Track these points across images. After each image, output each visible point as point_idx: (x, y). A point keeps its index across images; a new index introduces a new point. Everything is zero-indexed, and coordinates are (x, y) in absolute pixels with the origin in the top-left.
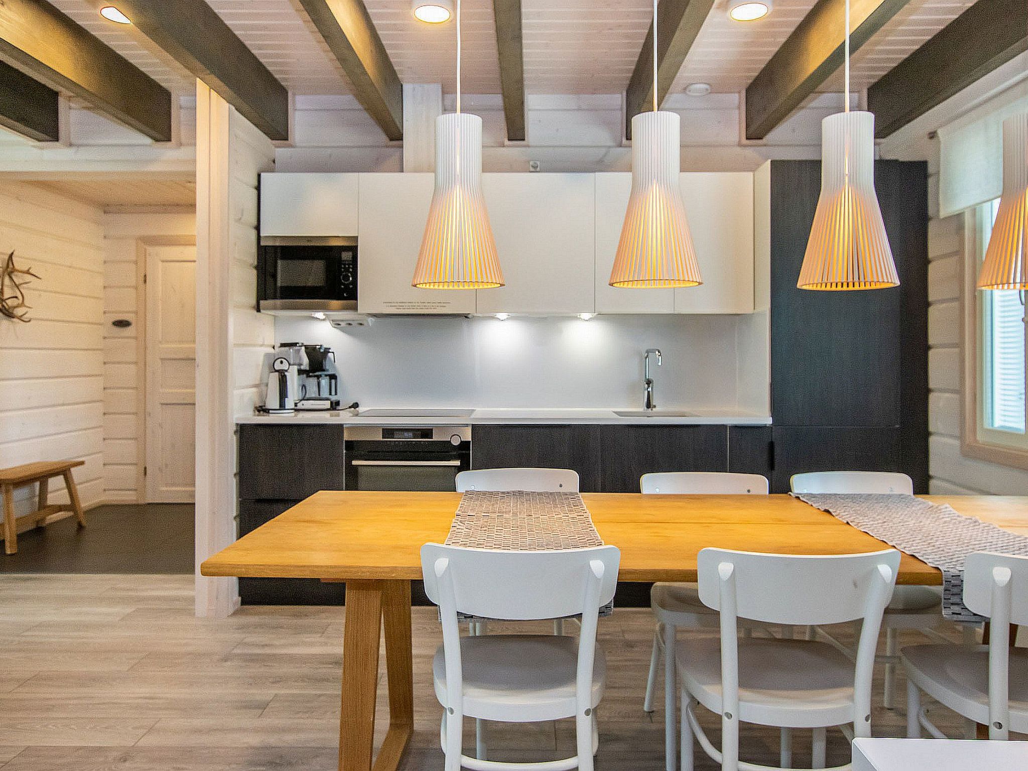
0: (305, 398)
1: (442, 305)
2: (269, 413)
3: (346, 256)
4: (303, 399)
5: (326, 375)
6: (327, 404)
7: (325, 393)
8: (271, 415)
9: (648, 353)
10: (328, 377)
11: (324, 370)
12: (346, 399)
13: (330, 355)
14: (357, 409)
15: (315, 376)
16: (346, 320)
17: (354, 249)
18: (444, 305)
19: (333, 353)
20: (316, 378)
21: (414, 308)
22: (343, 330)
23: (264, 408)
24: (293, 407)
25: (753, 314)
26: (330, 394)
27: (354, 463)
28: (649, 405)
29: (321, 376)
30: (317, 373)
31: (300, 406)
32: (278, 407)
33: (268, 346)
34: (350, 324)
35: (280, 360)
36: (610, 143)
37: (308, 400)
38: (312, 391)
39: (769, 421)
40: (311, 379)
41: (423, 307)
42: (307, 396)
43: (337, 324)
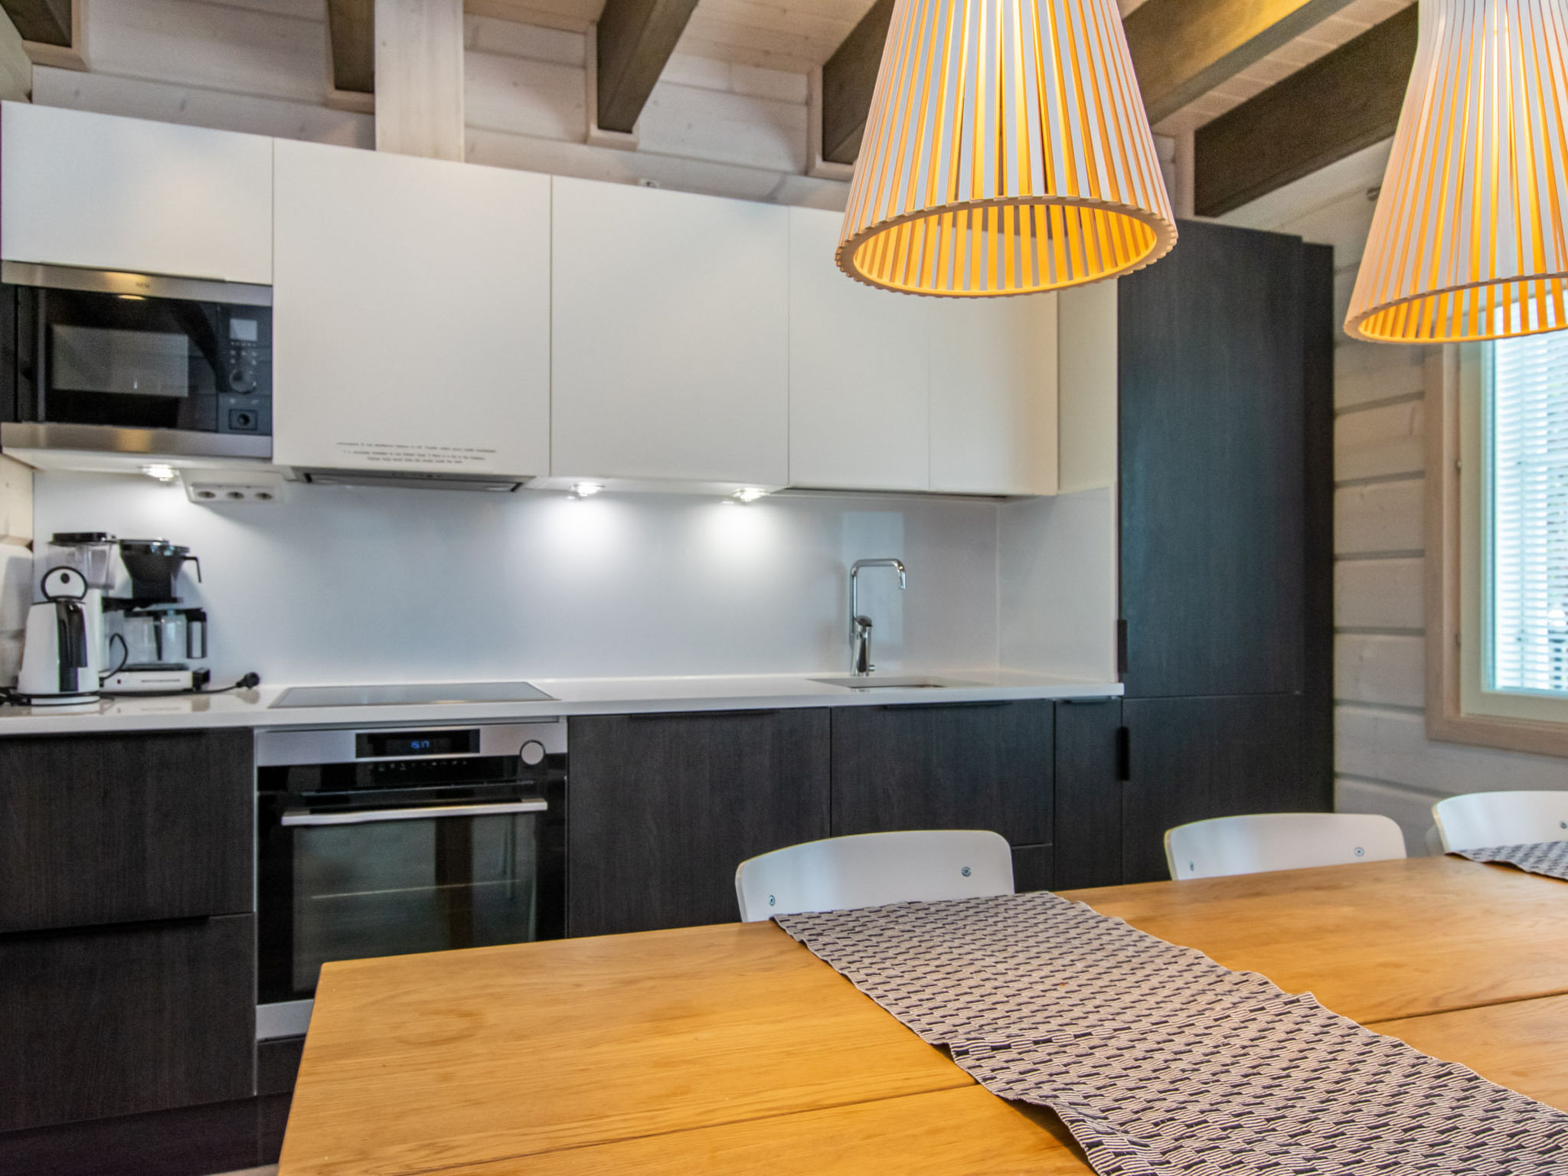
0: (124, 667)
1: (475, 454)
2: (29, 704)
3: (244, 330)
4: (121, 670)
5: (178, 612)
6: (185, 680)
7: (174, 653)
8: (34, 710)
9: (858, 568)
10: (183, 617)
11: (175, 600)
12: (225, 667)
13: (188, 567)
14: (255, 688)
15: (150, 614)
16: (228, 486)
17: (263, 315)
18: (480, 455)
19: (195, 559)
20: (151, 618)
21: (410, 460)
22: (218, 510)
23: (12, 692)
24: (96, 687)
25: (1057, 496)
26: (189, 655)
27: (288, 820)
28: (863, 666)
29: (165, 613)
30: (153, 608)
31: (111, 685)
32: (56, 690)
33: (16, 541)
34: (236, 495)
35: (59, 573)
36: (786, 165)
37: (130, 670)
38: (142, 649)
39: (1119, 690)
40: (136, 623)
41: (432, 458)
42: (130, 661)
43: (205, 495)
